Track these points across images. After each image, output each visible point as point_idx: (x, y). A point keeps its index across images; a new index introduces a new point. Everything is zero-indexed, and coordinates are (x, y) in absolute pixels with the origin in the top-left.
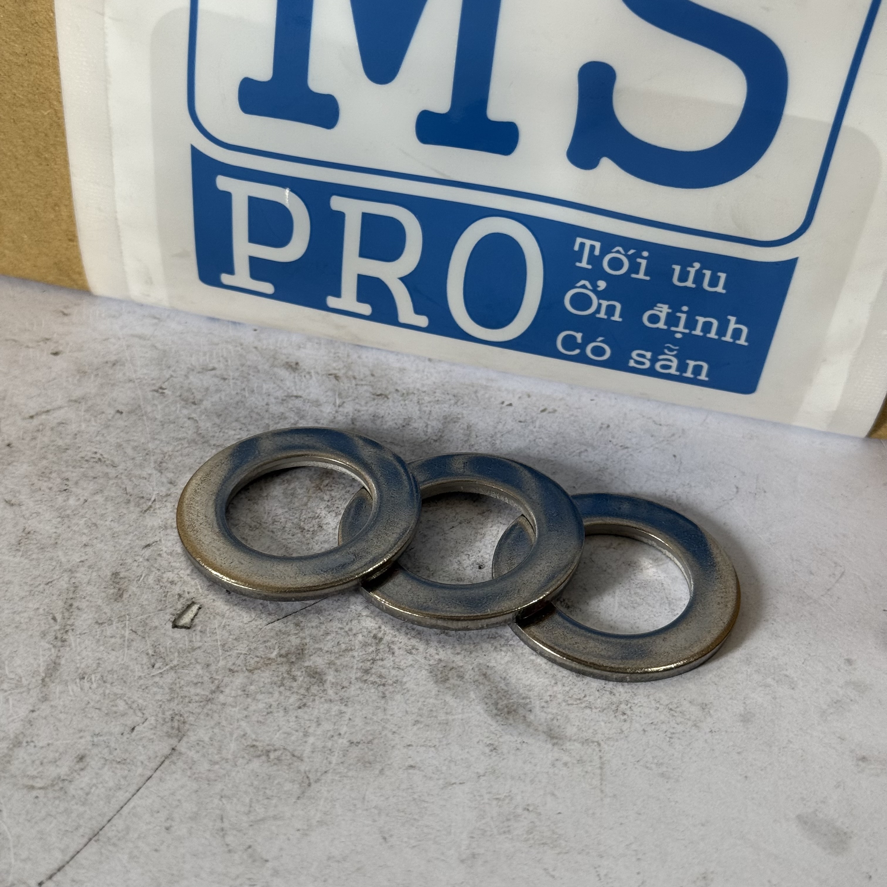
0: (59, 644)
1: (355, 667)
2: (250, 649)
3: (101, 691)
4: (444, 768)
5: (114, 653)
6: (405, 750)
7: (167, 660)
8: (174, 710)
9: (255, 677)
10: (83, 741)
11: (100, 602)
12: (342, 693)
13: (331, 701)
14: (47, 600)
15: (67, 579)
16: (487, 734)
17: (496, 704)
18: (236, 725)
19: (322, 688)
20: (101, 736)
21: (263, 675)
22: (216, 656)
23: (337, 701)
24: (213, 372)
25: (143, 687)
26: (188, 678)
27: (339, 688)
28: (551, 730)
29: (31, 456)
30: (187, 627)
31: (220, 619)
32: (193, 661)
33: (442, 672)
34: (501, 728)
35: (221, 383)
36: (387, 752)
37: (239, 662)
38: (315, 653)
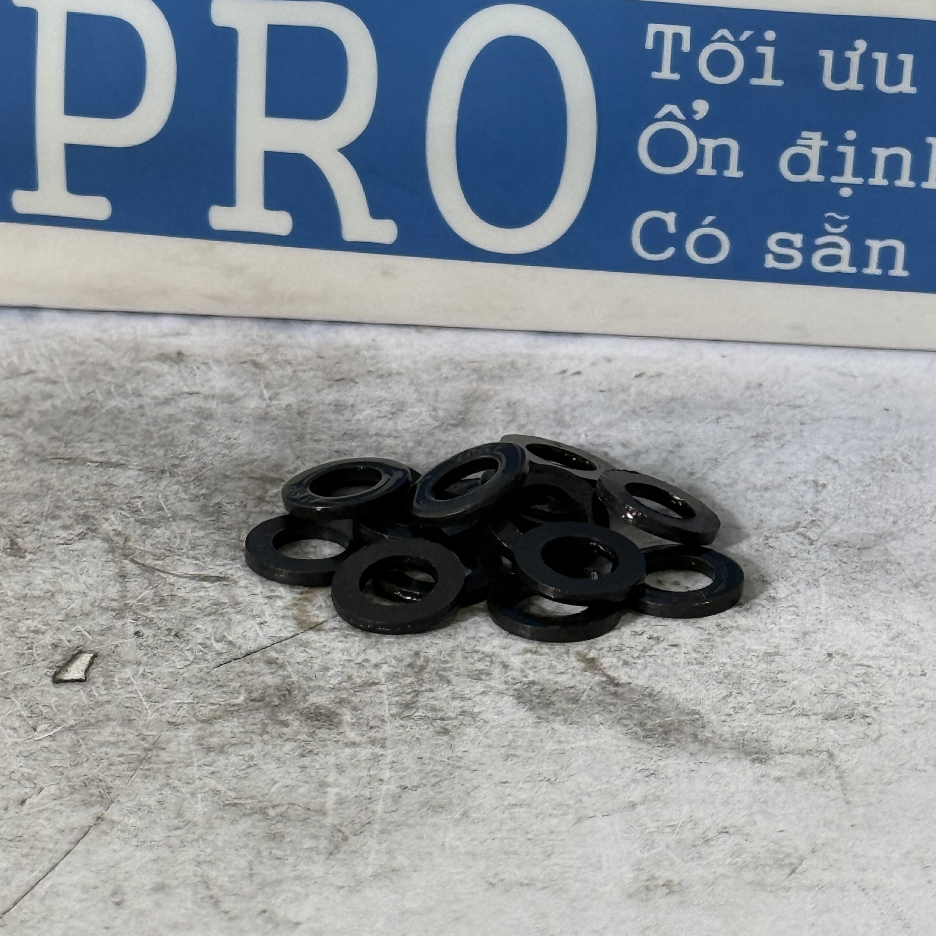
1: (386, 703)
2: (197, 697)
4: (571, 802)
6: (499, 788)
7: (57, 720)
8: (85, 775)
9: (216, 728)
12: (372, 733)
13: (354, 744)
16: (634, 760)
17: (642, 724)
18: (198, 783)
19: (336, 731)
21: (226, 724)
22: (139, 709)
23: (365, 743)
24: (30, 377)
25: (26, 754)
26: (98, 738)
27: (365, 728)
28: (744, 745)
30: (80, 681)
31: (134, 666)
32: (101, 718)
33: (538, 697)
34: (657, 751)
35: (49, 388)
36: (468, 793)
37: (182, 713)
38: (312, 692)
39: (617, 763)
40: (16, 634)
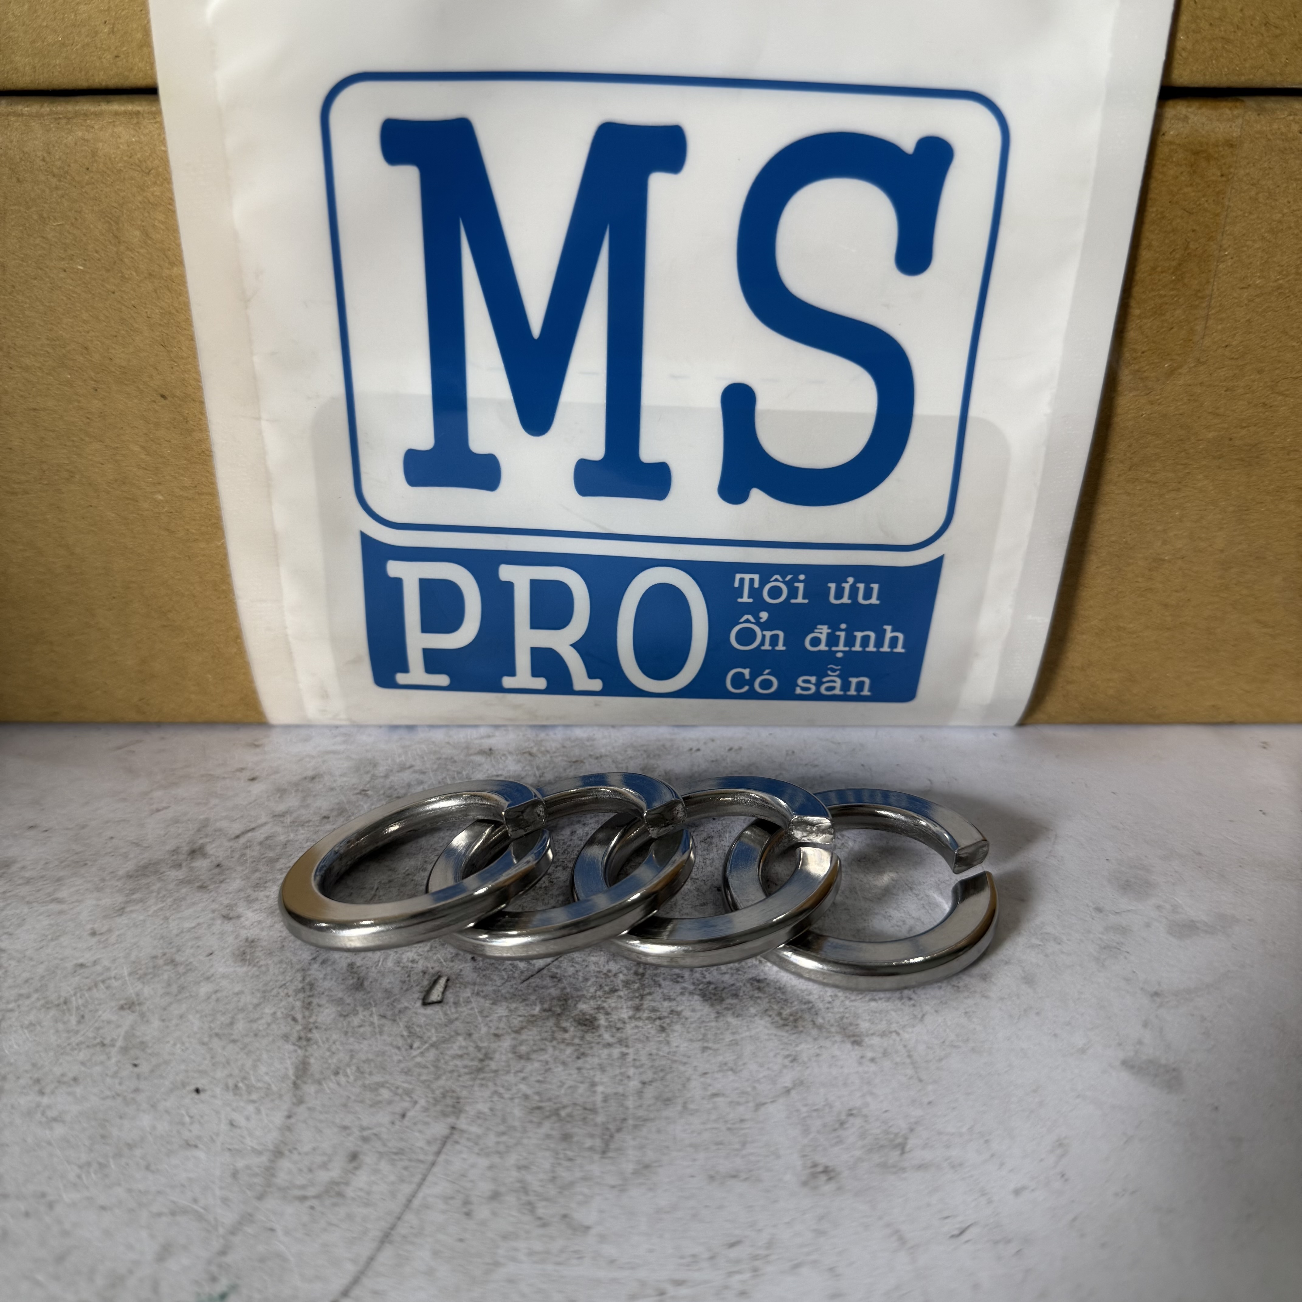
0: (305, 1043)
1: (625, 1007)
2: (510, 1011)
3: (360, 1083)
4: (749, 1089)
5: (366, 1042)
6: (702, 1079)
7: (425, 1038)
8: (443, 1087)
9: (524, 1037)
10: (351, 1138)
11: (340, 995)
12: (619, 1035)
13: (609, 1045)
14: (284, 1003)
15: (300, 979)
16: (781, 1047)
17: (780, 1014)
18: (514, 1090)
19: (597, 1034)
20: (369, 1129)
21: (530, 1033)
22: (475, 1024)
23: (615, 1043)
24: (411, 770)
25: (406, 1070)
26: (451, 1052)
27: (614, 1030)
28: (844, 1029)
29: (243, 871)
30: (439, 1002)
31: (472, 987)
32: (453, 1033)
33: (715, 995)
34: (793, 1037)
35: (421, 777)
36: (684, 1086)
37: (502, 1025)
38: (580, 1001)
39: (772, 1050)
40: (401, 965)
